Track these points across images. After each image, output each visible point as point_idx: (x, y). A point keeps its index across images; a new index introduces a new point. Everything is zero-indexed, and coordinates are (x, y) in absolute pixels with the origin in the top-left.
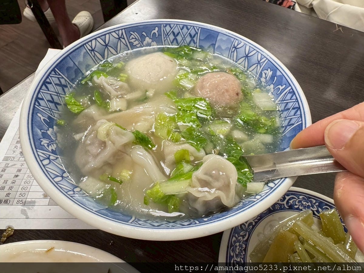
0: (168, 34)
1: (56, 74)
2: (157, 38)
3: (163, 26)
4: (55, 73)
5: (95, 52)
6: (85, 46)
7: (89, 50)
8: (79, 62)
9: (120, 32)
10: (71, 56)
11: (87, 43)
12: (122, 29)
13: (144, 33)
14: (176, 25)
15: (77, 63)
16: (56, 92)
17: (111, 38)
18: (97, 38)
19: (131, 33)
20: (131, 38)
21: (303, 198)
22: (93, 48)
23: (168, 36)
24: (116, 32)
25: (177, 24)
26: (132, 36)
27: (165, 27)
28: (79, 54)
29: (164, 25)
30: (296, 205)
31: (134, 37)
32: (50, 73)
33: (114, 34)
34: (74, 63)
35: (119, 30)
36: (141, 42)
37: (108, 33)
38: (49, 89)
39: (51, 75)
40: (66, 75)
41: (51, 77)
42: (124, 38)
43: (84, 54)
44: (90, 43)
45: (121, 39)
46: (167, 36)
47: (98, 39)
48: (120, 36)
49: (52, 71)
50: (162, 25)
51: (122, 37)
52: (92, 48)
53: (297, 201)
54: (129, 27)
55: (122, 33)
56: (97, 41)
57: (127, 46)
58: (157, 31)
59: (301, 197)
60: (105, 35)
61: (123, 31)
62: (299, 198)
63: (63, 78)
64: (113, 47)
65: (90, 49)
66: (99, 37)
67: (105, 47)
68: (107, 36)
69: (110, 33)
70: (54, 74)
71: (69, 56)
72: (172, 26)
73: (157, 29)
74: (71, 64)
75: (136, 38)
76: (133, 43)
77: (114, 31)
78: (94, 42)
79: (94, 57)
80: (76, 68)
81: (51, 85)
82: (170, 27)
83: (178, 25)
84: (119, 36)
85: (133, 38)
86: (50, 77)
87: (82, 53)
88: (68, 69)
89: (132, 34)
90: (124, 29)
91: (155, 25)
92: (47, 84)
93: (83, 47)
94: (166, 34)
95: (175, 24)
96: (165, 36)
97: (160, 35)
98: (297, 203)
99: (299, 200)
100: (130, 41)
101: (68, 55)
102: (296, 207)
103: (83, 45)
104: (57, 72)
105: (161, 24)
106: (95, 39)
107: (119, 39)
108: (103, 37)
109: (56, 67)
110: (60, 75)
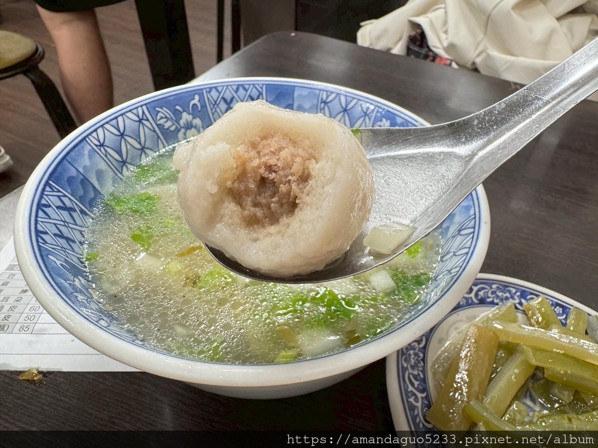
0: (216, 102)
1: (54, 191)
2: (200, 111)
3: (206, 92)
4: (51, 188)
5: (106, 148)
6: (87, 139)
7: (96, 145)
8: (84, 168)
9: (140, 110)
10: (68, 158)
11: (90, 134)
12: (141, 106)
13: (178, 107)
14: (225, 87)
15: (81, 170)
16: (62, 221)
17: (127, 121)
18: (104, 124)
19: (158, 109)
20: (158, 117)
21: (498, 287)
22: (102, 141)
23: (218, 105)
24: (133, 111)
25: (227, 86)
26: (160, 114)
27: (210, 92)
28: (81, 154)
29: (208, 90)
30: (489, 298)
31: (163, 116)
32: (44, 190)
33: (130, 115)
34: (76, 169)
35: (137, 108)
36: (176, 121)
37: (122, 115)
38: (51, 216)
39: (46, 193)
40: (69, 191)
41: (47, 195)
42: (148, 120)
43: (89, 152)
44: (94, 134)
45: (144, 121)
46: (216, 106)
47: (107, 126)
48: (141, 117)
49: (45, 186)
50: (204, 91)
51: (145, 118)
52: (99, 141)
53: (490, 292)
54: (153, 101)
55: (143, 112)
56: (105, 130)
57: (155, 131)
58: (199, 101)
59: (494, 286)
60: (116, 118)
61: (144, 107)
62: (491, 288)
63: (65, 196)
64: (133, 137)
65: (98, 143)
66: (107, 123)
67: (120, 138)
68: (120, 119)
69: (124, 114)
70: (50, 190)
71: (67, 158)
72: (220, 89)
73: (197, 97)
74: (73, 172)
75: (166, 117)
76: (164, 126)
77: (130, 111)
78: (100, 131)
79: (106, 156)
80: (82, 177)
81: (50, 209)
82: (217, 91)
83: (229, 87)
84: (138, 117)
85: (162, 118)
86: (44, 196)
87: (86, 152)
88: (70, 180)
89: (159, 112)
90: (146, 104)
91: (194, 92)
92: (44, 208)
93: (85, 142)
94: (214, 103)
95: (223, 86)
96: (212, 106)
97: (204, 106)
98: (490, 295)
99: (492, 290)
100: (159, 122)
101: (64, 158)
102: (489, 300)
103: (84, 139)
104: (54, 187)
105: (202, 89)
106: (102, 126)
107: (140, 121)
108: (114, 122)
109: (49, 179)
110: (59, 191)
